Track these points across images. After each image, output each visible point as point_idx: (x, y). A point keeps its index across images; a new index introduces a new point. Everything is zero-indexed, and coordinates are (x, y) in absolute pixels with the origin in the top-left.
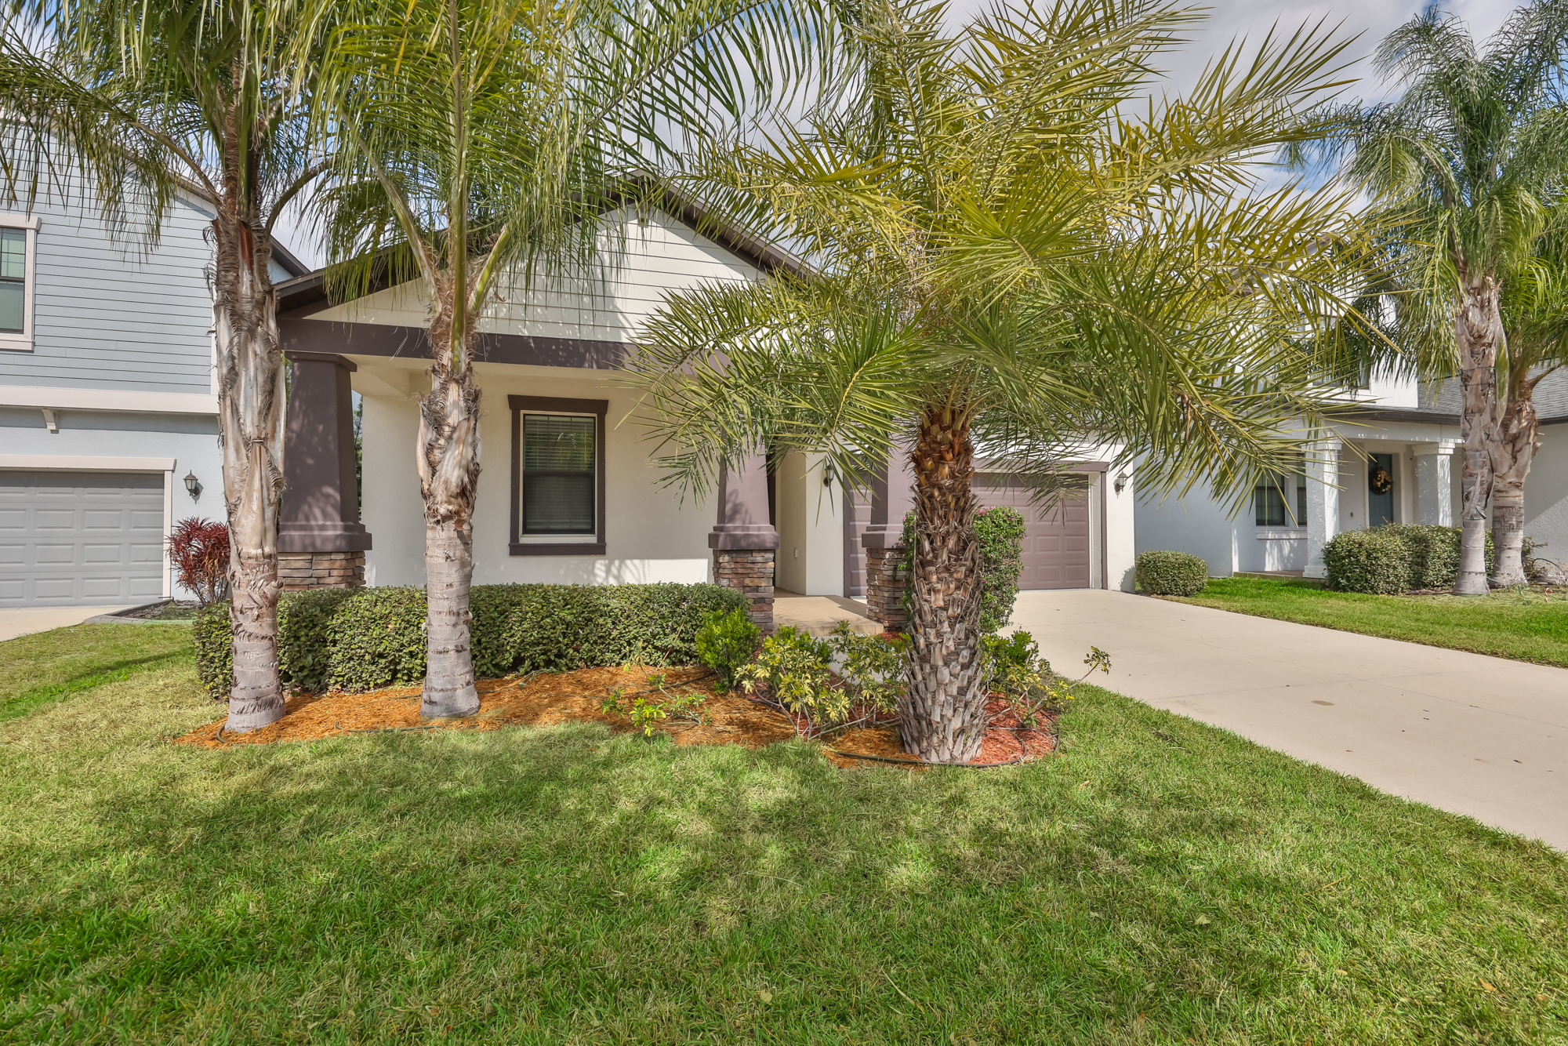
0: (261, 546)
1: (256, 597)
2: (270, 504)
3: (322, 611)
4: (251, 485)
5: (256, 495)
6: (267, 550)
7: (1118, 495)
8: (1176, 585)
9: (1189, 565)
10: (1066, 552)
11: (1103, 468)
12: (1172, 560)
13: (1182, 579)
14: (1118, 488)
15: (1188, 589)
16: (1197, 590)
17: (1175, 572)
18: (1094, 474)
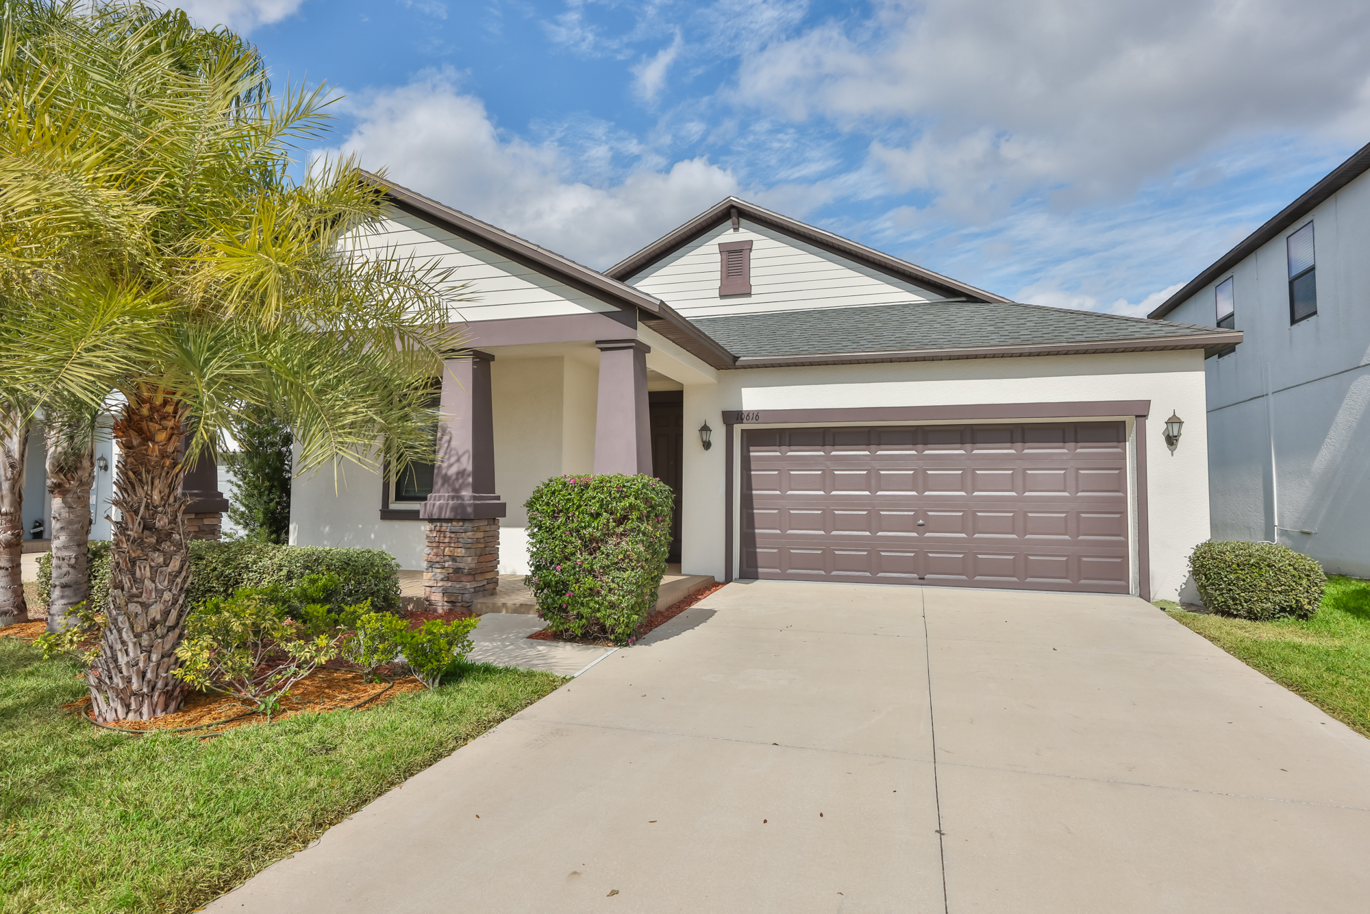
6: (4, 509)
7: (1172, 452)
8: (1234, 599)
9: (1257, 565)
10: (1081, 538)
11: (1140, 410)
12: (1229, 557)
13: (1244, 591)
14: (1171, 440)
15: (1257, 608)
16: (1283, 610)
17: (1232, 576)
18: (1130, 421)
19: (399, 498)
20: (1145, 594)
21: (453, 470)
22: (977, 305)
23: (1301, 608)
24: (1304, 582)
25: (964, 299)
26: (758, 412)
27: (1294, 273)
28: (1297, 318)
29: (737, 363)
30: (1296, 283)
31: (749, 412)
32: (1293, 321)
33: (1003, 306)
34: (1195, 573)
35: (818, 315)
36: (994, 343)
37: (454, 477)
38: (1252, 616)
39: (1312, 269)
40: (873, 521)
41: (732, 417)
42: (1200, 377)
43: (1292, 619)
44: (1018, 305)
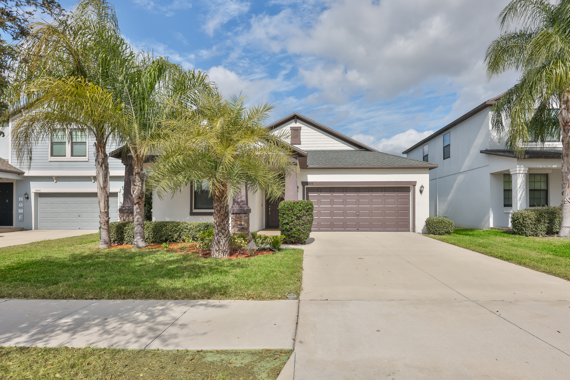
0: (105, 210)
1: (104, 220)
2: (106, 201)
3: (123, 225)
4: (102, 197)
5: (103, 199)
6: (106, 211)
7: (421, 194)
8: (436, 230)
9: (441, 222)
10: (399, 217)
11: (414, 184)
12: (435, 220)
13: (438, 228)
14: (421, 192)
15: (441, 232)
16: (446, 232)
17: (436, 225)
18: (411, 186)
19: (195, 208)
20: (414, 231)
21: (239, 200)
22: (369, 152)
23: (450, 232)
24: (450, 226)
25: (364, 150)
26: (313, 182)
27: (445, 146)
28: (445, 158)
29: (308, 168)
30: (445, 148)
31: (310, 182)
32: (444, 159)
33: (376, 153)
34: (427, 225)
35: (323, 152)
36: (379, 165)
37: (240, 202)
38: (440, 234)
39: (449, 145)
40: (345, 214)
41: (304, 183)
42: (428, 175)
43: (448, 234)
44: (381, 153)
